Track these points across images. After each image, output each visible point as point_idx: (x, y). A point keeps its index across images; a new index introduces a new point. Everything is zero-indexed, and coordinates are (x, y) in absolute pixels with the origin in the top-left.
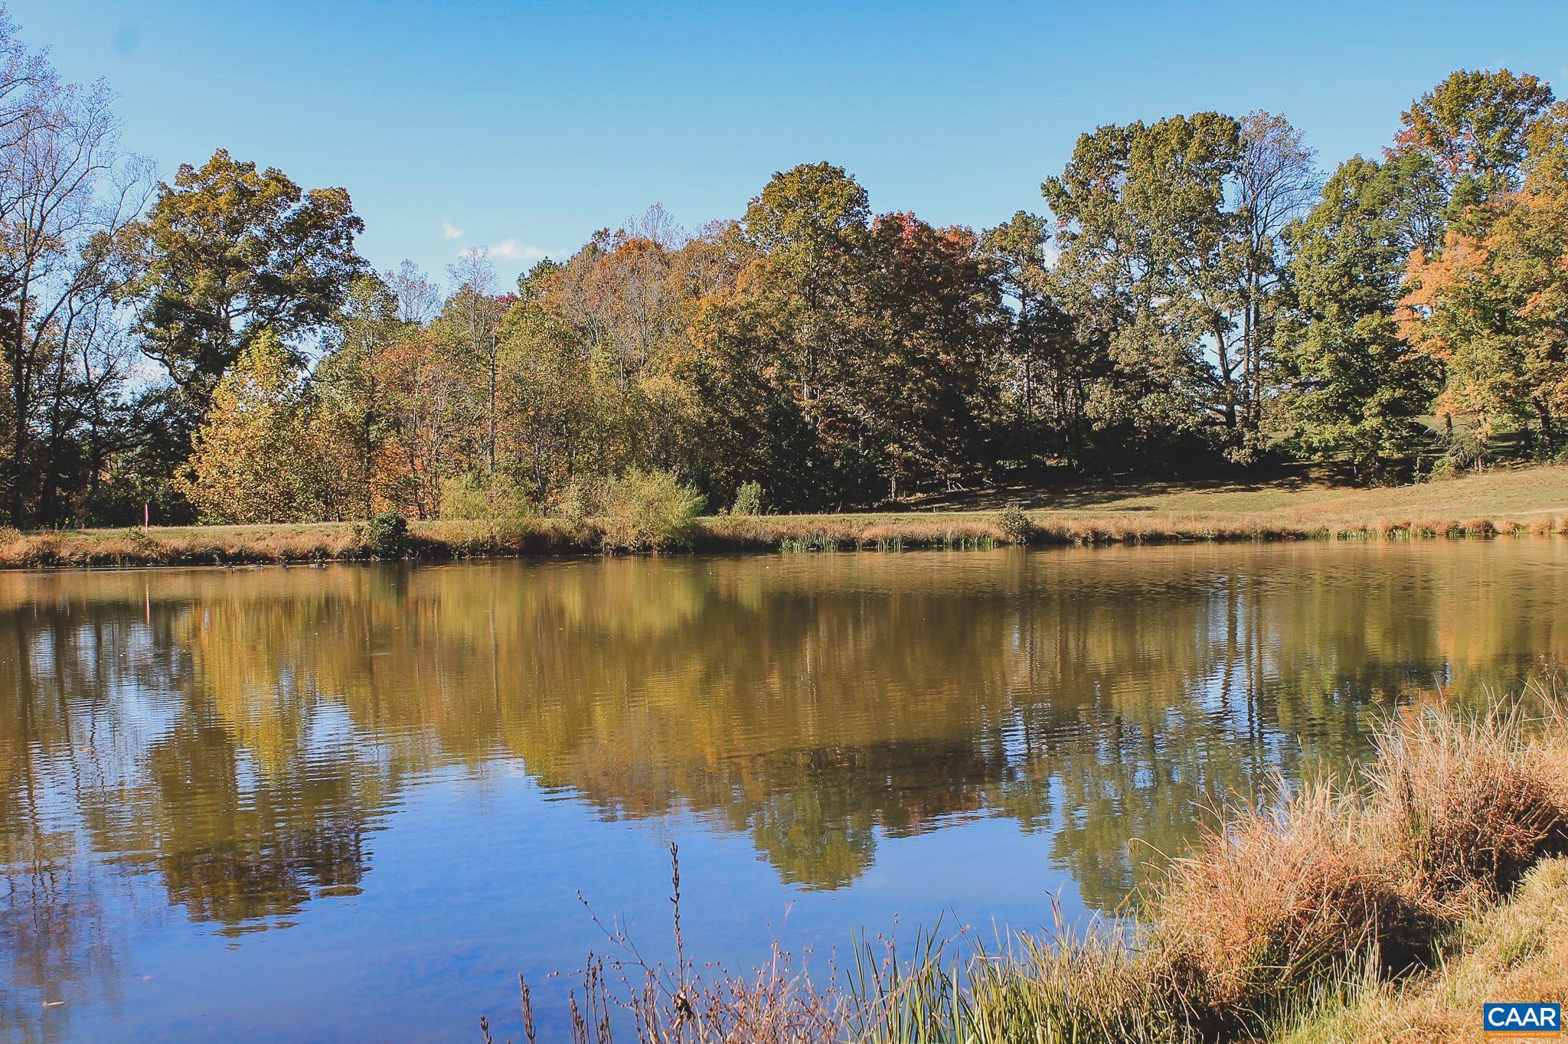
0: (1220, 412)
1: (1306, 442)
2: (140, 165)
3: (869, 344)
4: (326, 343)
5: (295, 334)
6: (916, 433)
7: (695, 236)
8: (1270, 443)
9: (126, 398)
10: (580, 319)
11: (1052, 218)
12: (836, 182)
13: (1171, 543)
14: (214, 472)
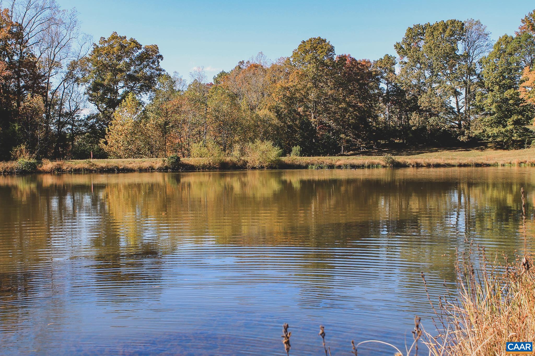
0: (456, 124)
1: (487, 134)
2: (87, 37)
3: (335, 100)
4: (151, 98)
5: (139, 95)
6: (350, 131)
7: (275, 62)
8: (474, 134)
9: (82, 117)
10: (235, 91)
11: (398, 56)
12: (323, 44)
13: (443, 167)
14: (114, 141)
